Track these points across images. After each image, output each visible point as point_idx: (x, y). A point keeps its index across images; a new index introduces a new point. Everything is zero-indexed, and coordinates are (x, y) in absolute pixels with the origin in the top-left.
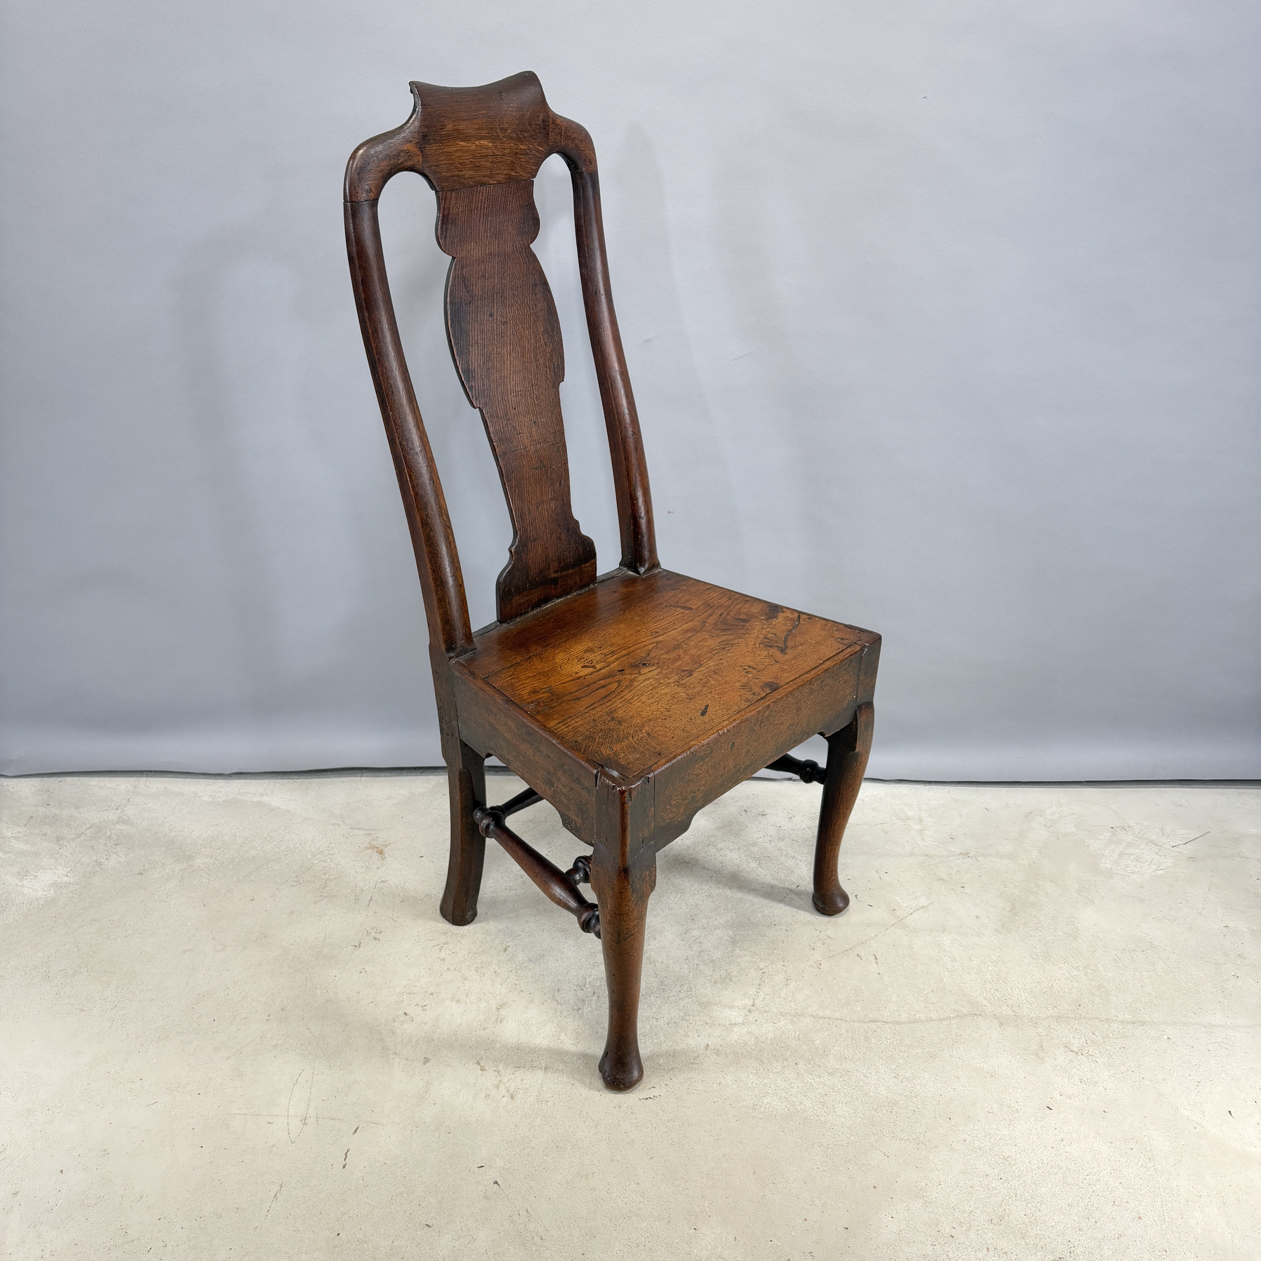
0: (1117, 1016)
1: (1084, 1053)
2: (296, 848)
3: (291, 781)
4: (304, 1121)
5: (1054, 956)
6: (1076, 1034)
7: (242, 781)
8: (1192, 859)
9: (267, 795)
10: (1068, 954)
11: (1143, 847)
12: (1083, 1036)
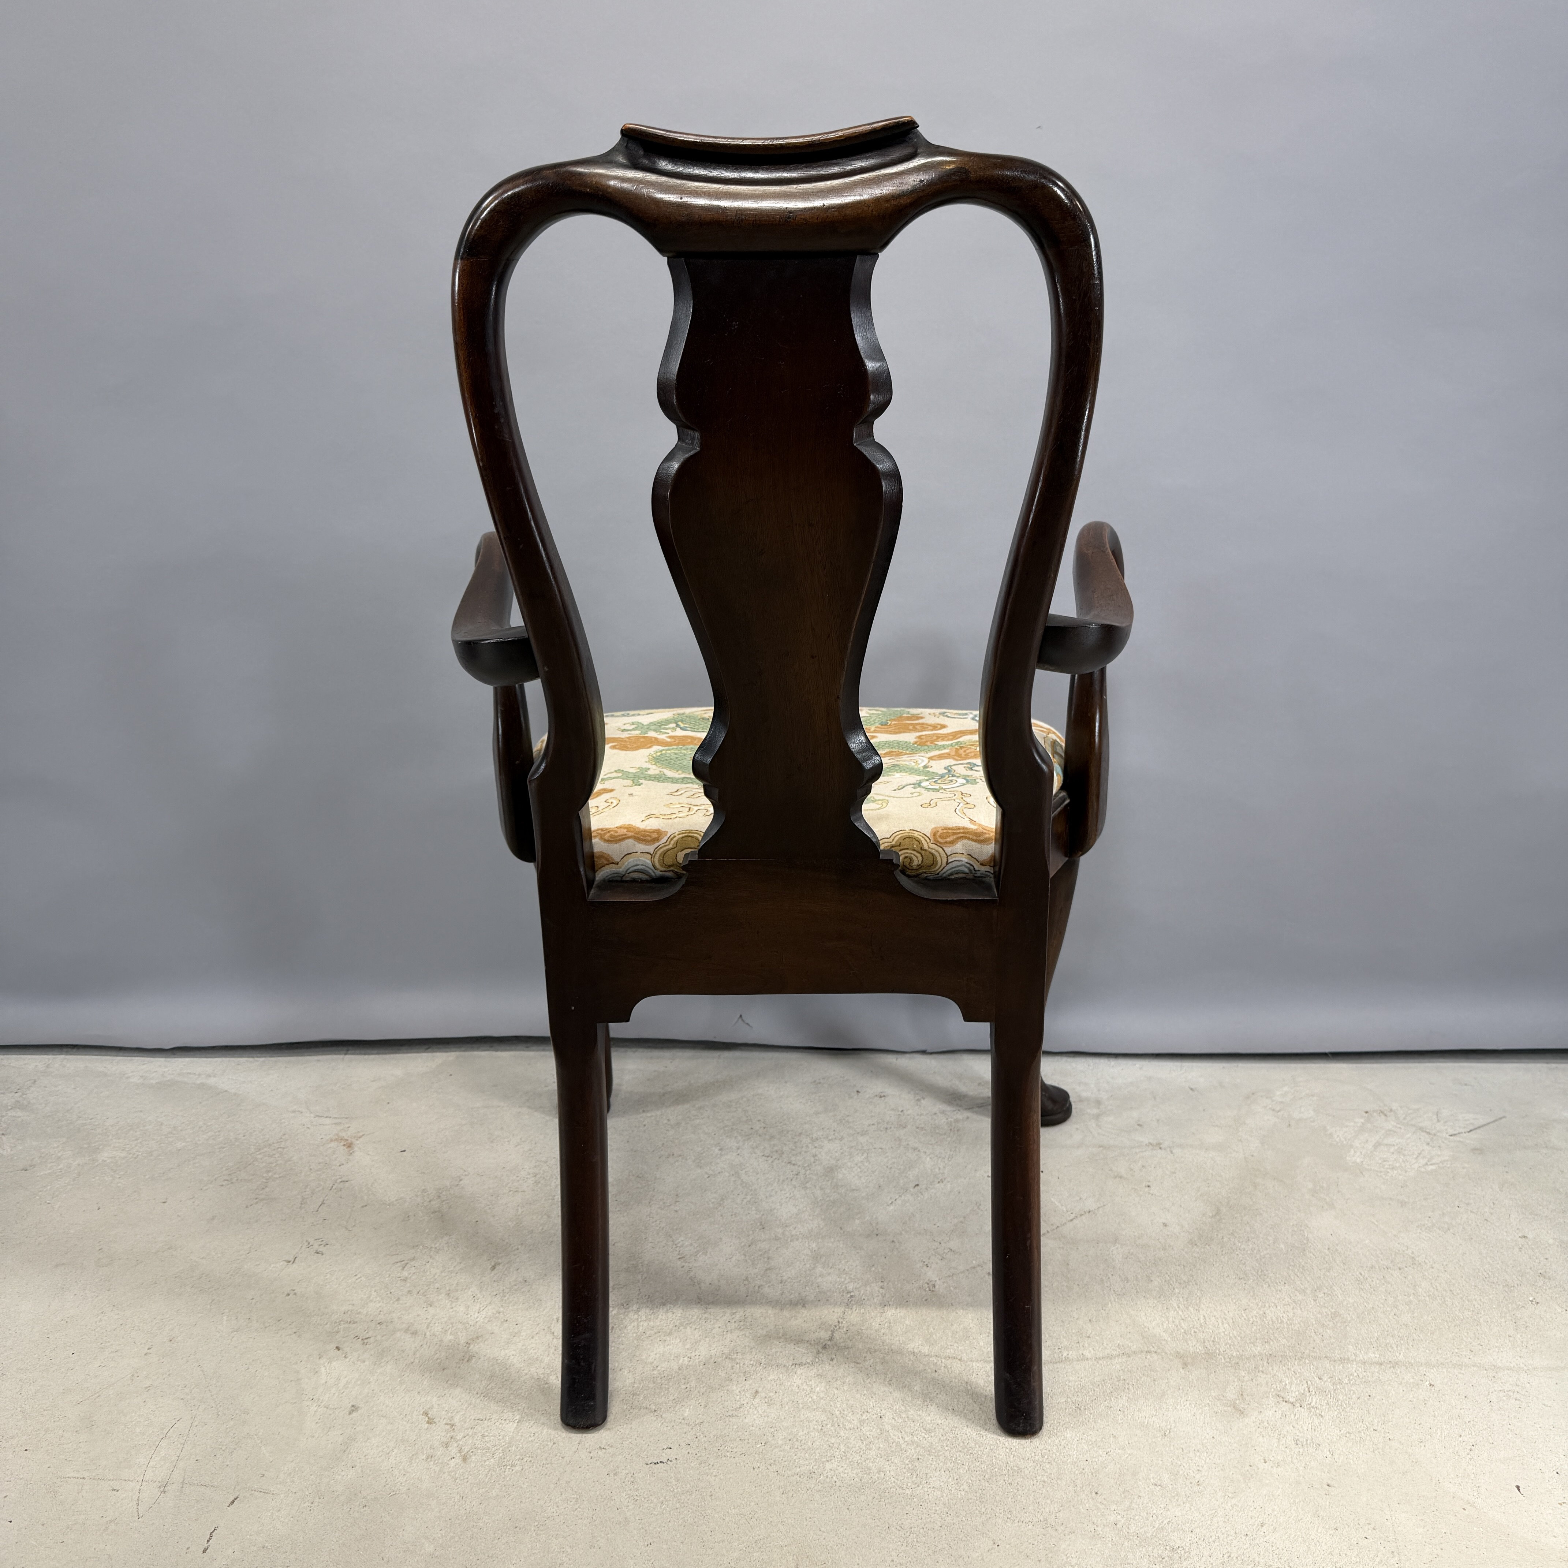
0: (1355, 1355)
1: (1304, 1404)
2: (237, 1139)
3: (251, 1059)
4: (164, 1488)
5: (1271, 1275)
6: (1293, 1378)
7: (187, 1059)
8: (1478, 1151)
9: (214, 1076)
10: (1291, 1272)
11: (1408, 1136)
12: (1305, 1382)
